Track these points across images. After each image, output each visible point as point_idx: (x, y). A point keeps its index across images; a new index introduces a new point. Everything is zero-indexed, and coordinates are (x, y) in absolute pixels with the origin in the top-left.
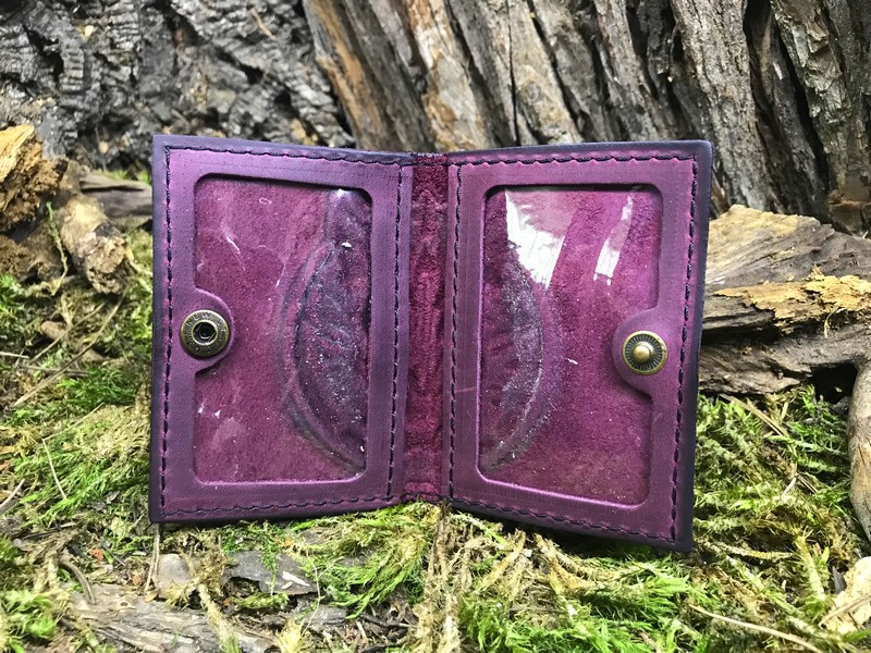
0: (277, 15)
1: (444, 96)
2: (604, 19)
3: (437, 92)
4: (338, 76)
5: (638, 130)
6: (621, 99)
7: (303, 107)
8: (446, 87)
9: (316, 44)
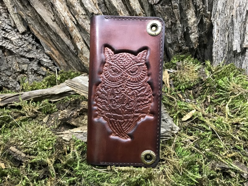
0: (32, 44)
1: (84, 55)
3: (82, 54)
7: (45, 63)
8: (85, 53)
9: (45, 49)
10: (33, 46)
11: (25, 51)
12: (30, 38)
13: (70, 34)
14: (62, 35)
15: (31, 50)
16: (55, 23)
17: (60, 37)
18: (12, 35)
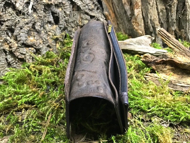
2: (173, 8)
4: (109, 16)
5: (173, 26)
6: (171, 21)
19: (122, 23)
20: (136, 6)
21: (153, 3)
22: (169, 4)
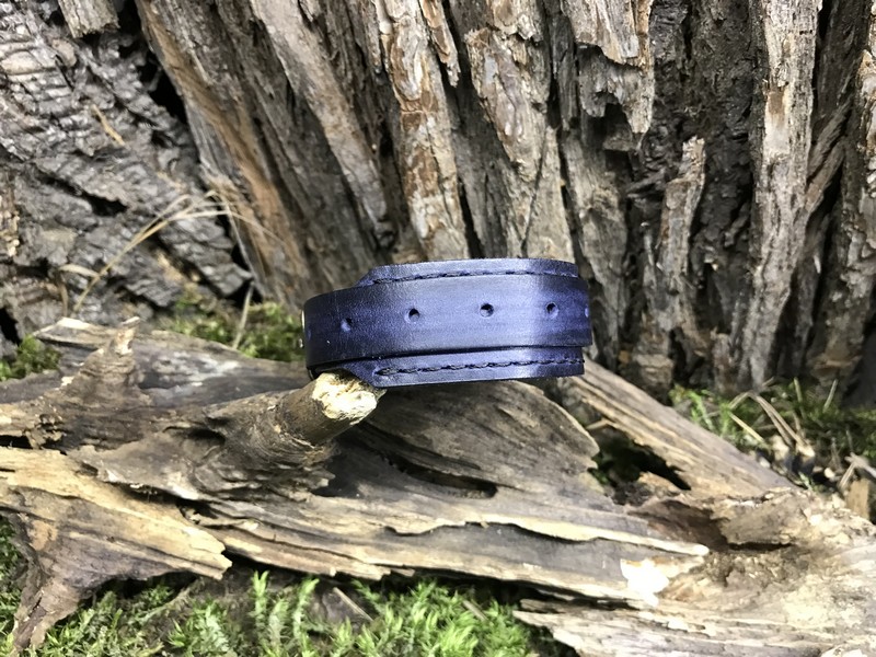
0: (132, 113)
2: (671, 213)
5: (663, 306)
6: (654, 280)
7: (183, 242)
9: (203, 159)
10: (135, 124)
11: (79, 153)
12: (128, 70)
13: (385, 128)
14: (337, 123)
15: (122, 149)
16: (314, 38)
17: (320, 131)
18: (14, 41)
19: (336, 253)
20: (418, 176)
21: (541, 160)
22: (646, 182)
